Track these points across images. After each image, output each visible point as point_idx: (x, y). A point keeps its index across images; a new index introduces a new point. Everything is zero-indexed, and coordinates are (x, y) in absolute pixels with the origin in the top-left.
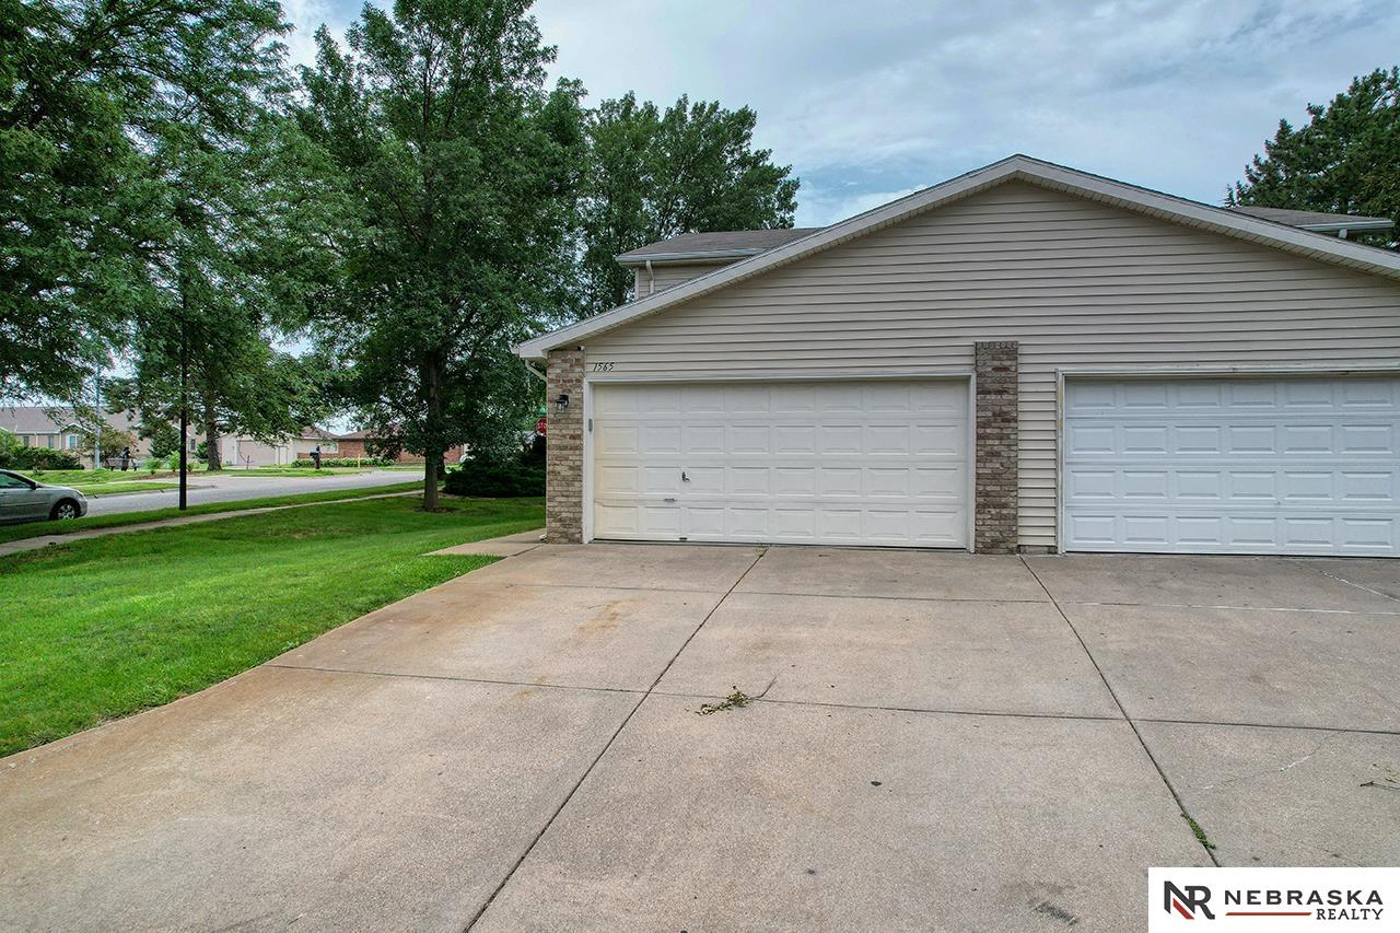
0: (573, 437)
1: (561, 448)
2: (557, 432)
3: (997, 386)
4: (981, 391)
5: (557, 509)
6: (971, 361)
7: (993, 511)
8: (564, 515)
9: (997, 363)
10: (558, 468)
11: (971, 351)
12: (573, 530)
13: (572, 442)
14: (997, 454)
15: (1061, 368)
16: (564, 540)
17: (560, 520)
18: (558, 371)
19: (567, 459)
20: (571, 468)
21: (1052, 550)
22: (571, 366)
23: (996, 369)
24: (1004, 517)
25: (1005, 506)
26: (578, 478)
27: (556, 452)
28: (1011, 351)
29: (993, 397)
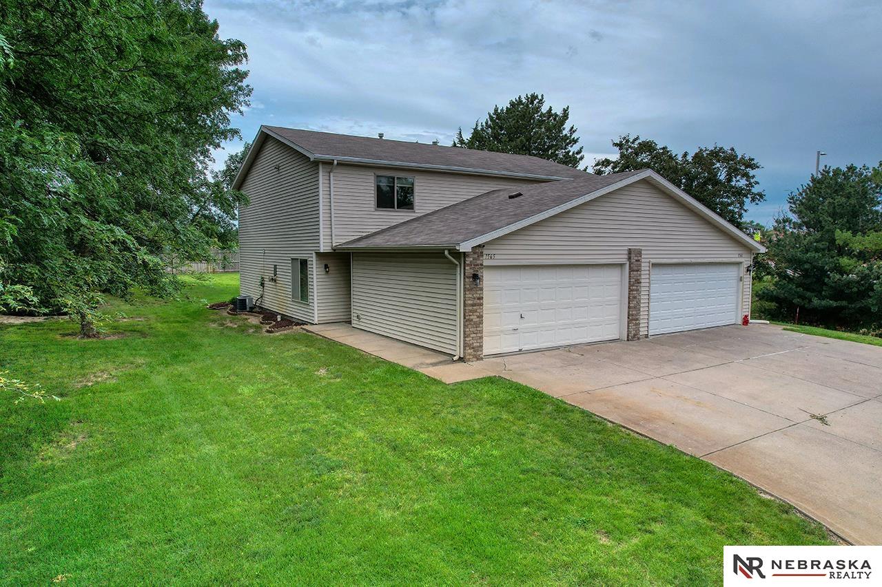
0: (479, 299)
1: (473, 305)
2: (470, 296)
3: (636, 268)
4: (631, 270)
5: (471, 342)
6: (626, 257)
7: (634, 322)
8: (475, 344)
9: (636, 258)
10: (472, 317)
11: (626, 252)
12: (479, 353)
13: (478, 301)
14: (635, 297)
15: (651, 260)
16: (475, 359)
17: (473, 348)
18: (471, 259)
19: (476, 311)
20: (478, 317)
21: (647, 336)
22: (478, 256)
23: (636, 261)
24: (636, 324)
25: (637, 319)
26: (481, 322)
27: (471, 308)
28: (639, 253)
29: (635, 273)
